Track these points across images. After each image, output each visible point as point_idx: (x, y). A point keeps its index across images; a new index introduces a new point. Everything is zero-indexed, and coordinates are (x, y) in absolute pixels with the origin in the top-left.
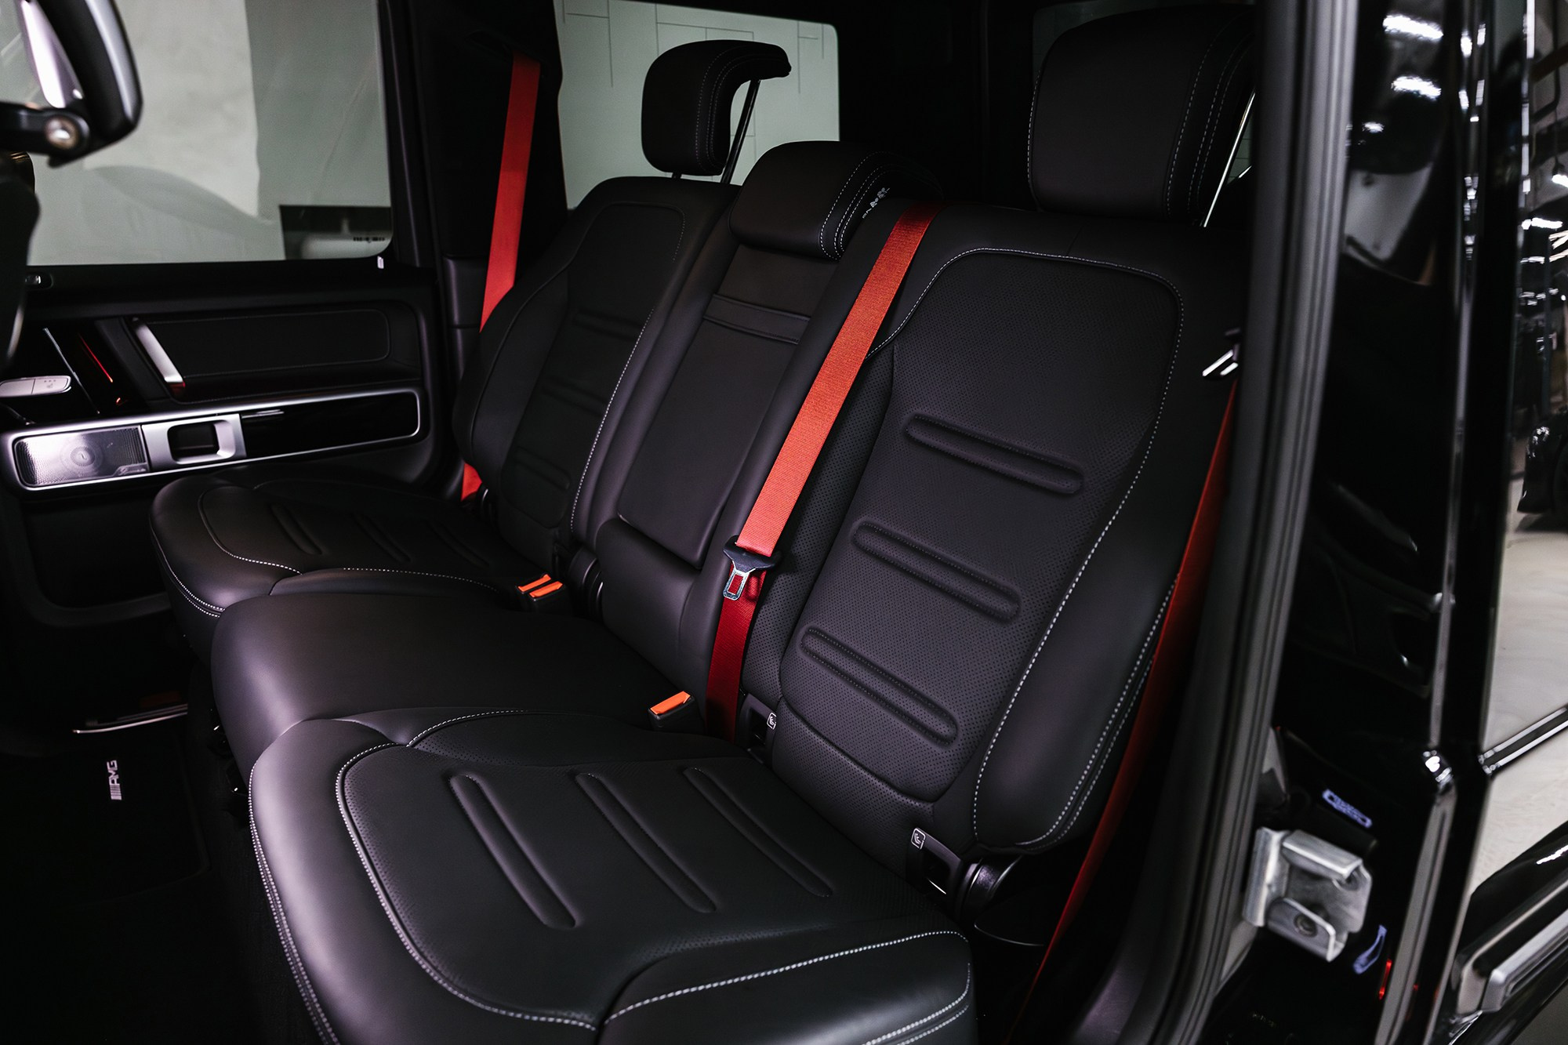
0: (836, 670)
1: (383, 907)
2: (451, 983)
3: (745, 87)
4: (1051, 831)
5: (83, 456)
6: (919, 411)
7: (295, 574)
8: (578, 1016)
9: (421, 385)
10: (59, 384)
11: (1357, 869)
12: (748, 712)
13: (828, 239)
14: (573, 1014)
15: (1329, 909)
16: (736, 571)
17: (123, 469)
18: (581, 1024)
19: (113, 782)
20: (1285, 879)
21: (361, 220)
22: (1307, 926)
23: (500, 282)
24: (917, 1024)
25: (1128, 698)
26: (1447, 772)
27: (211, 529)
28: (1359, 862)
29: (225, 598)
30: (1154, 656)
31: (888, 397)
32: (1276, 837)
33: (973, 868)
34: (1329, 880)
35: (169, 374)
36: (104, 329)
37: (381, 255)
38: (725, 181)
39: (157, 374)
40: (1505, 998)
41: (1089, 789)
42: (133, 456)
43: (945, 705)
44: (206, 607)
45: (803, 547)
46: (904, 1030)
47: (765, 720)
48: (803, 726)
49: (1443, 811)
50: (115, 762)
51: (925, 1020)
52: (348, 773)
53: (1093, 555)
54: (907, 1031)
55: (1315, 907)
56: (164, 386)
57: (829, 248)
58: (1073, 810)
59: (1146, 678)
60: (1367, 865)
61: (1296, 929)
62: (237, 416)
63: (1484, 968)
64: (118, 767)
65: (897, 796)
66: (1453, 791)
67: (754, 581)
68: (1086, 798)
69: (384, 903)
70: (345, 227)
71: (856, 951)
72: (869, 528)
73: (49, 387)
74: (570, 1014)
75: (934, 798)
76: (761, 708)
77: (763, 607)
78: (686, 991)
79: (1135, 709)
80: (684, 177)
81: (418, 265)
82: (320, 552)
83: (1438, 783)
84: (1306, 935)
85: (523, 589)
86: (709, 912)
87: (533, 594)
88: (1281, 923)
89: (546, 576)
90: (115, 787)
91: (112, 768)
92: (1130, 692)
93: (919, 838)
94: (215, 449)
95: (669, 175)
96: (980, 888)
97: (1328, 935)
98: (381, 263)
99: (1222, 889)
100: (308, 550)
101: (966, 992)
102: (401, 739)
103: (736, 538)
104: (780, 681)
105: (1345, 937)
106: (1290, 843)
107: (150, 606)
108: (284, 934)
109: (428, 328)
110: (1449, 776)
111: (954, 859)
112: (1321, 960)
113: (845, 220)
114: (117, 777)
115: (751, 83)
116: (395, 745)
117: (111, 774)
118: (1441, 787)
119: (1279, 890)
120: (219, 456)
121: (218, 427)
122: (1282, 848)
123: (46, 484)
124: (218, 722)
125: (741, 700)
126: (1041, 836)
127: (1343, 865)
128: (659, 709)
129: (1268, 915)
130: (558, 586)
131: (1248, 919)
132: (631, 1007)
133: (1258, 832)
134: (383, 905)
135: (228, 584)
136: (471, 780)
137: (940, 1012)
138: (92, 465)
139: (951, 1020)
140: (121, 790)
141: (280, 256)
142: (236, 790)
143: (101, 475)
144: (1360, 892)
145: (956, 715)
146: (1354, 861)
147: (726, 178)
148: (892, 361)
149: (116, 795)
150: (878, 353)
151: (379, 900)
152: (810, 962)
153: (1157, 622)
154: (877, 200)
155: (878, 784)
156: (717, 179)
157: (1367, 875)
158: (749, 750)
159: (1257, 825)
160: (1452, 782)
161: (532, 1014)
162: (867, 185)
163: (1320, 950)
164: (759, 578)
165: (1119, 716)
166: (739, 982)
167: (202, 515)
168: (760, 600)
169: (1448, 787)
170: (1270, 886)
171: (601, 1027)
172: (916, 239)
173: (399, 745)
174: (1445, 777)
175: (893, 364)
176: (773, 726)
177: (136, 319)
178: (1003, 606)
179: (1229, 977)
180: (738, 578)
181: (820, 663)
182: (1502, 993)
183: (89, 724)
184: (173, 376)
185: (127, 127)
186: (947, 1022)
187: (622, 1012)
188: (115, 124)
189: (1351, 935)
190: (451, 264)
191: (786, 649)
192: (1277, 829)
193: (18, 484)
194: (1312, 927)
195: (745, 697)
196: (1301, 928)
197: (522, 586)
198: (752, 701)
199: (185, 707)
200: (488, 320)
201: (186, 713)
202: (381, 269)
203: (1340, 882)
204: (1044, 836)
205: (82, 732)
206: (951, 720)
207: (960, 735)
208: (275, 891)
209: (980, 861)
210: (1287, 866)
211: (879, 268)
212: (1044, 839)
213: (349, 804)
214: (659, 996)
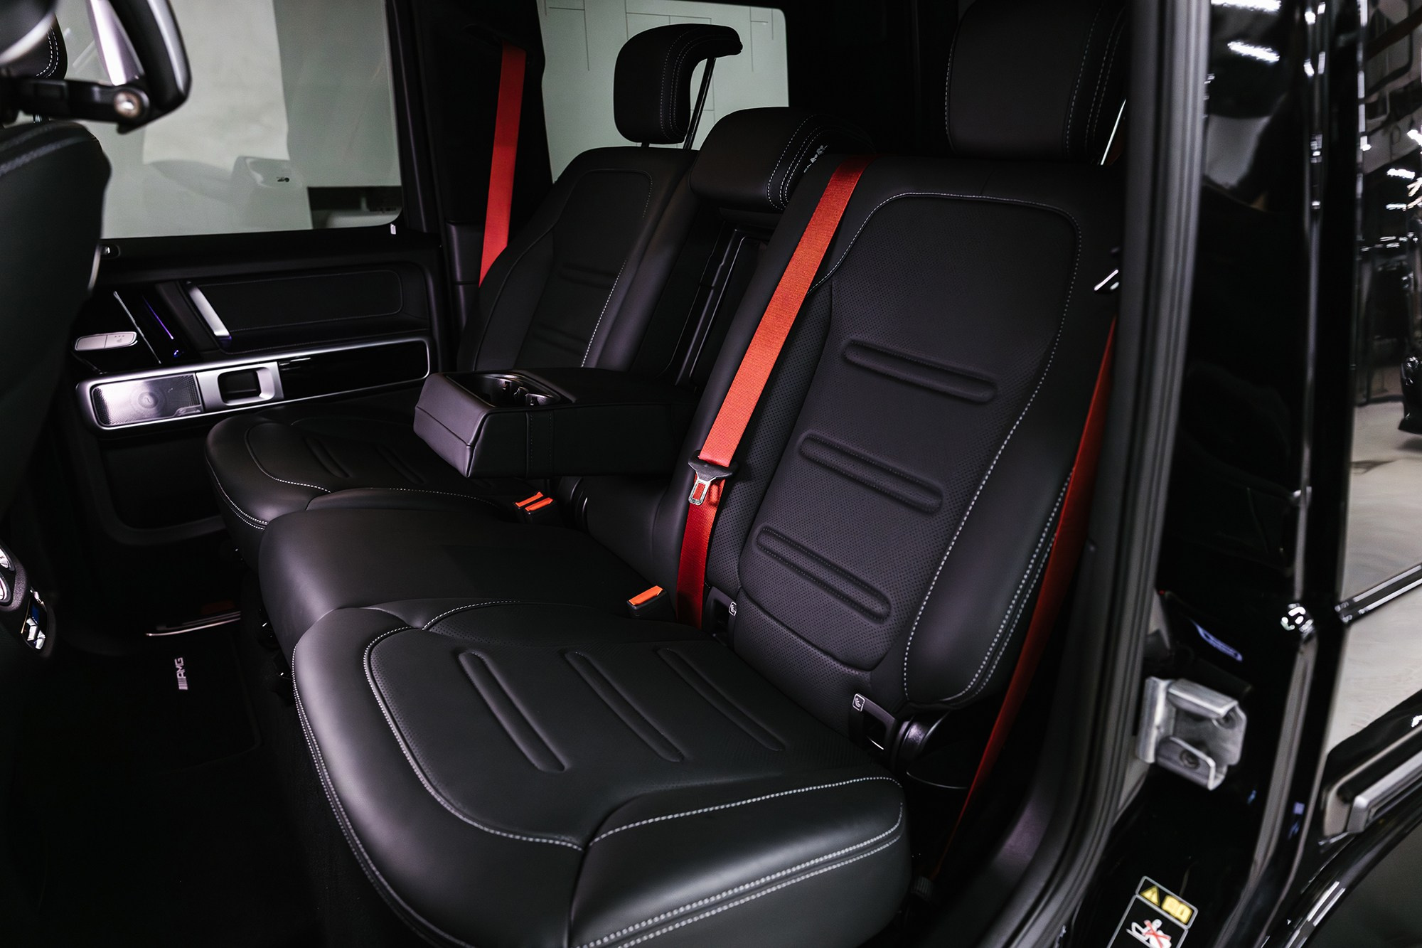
0: (786, 562)
1: (404, 755)
2: (461, 812)
3: (702, 65)
4: (969, 687)
5: (148, 400)
6: (854, 337)
7: (327, 493)
8: (567, 839)
9: (430, 334)
10: (127, 339)
11: (1233, 710)
12: (712, 602)
13: (774, 192)
14: (563, 838)
15: (1211, 745)
16: (699, 480)
17: (182, 410)
18: (569, 845)
19: (180, 675)
20: (1172, 722)
21: (375, 198)
22: (1191, 760)
23: (495, 243)
24: (854, 848)
25: (1034, 571)
26: (1310, 622)
27: (256, 458)
28: (1234, 703)
29: (269, 514)
30: (1056, 535)
31: (827, 327)
32: (1163, 684)
33: (905, 725)
34: (1209, 720)
35: (218, 329)
36: (162, 290)
37: (393, 223)
38: (687, 146)
39: (208, 329)
40: (1367, 821)
41: (1001, 650)
42: (189, 399)
43: (878, 586)
44: (254, 521)
45: (756, 459)
46: (843, 852)
47: (727, 608)
48: (760, 612)
49: (1306, 660)
50: (182, 659)
51: (862, 845)
52: (374, 650)
53: (1003, 451)
54: (846, 853)
55: (1198, 744)
56: (214, 339)
57: (776, 200)
58: (987, 668)
59: (1049, 553)
60: (1242, 706)
61: (1182, 764)
62: (276, 363)
63: (1347, 796)
64: (184, 663)
65: (840, 667)
66: (1314, 641)
67: (715, 488)
68: (998, 658)
69: (406, 751)
70: (364, 205)
71: (803, 790)
72: (812, 439)
73: (119, 341)
74: (560, 837)
75: (871, 668)
76: (723, 598)
77: (723, 511)
78: (657, 819)
79: (1040, 581)
80: (651, 145)
81: (425, 230)
82: (347, 475)
83: (1302, 633)
84: (1190, 768)
85: (519, 505)
86: (678, 761)
87: (527, 509)
88: (1169, 759)
89: (539, 493)
90: (182, 679)
91: (179, 664)
92: (1036, 566)
93: (859, 701)
94: (258, 393)
95: (639, 145)
96: (912, 743)
97: (1208, 767)
98: (393, 231)
99: (1117, 729)
100: (337, 473)
101: (898, 824)
102: (418, 623)
103: (699, 452)
104: (739, 574)
105: (1225, 769)
106: (1174, 689)
107: (208, 527)
108: (324, 777)
109: (434, 282)
110: (1311, 628)
111: (890, 719)
112: (1203, 789)
113: (789, 175)
114: (183, 671)
115: (708, 61)
116: (413, 628)
117: (178, 669)
118: (1305, 636)
119: (1167, 730)
120: (261, 398)
121: (260, 374)
122: (1168, 693)
123: (118, 424)
124: (266, 619)
125: (707, 592)
126: (961, 692)
127: (1221, 706)
128: (636, 601)
129: (1157, 753)
130: (549, 501)
131: (1141, 757)
132: (611, 832)
133: (1147, 681)
134: (404, 752)
135: (271, 502)
136: (477, 656)
137: (875, 839)
138: (154, 408)
139: (884, 847)
140: (187, 682)
141: (309, 227)
142: (282, 674)
143: (163, 415)
144: (1236, 730)
145: (888, 595)
146: (1228, 702)
147: (688, 145)
148: (831, 295)
149: (183, 686)
150: (819, 288)
151: (401, 749)
152: (763, 798)
153: (1058, 504)
154: (816, 156)
155: (824, 657)
156: (681, 146)
157: (1242, 715)
158: (714, 635)
159: (1145, 674)
160: (1314, 632)
161: (528, 836)
162: (807, 143)
163: (1202, 780)
164: (719, 486)
165: (1027, 586)
166: (702, 813)
167: (248, 446)
168: (721, 505)
169: (1310, 636)
170: (1158, 728)
171: (586, 847)
172: (849, 188)
173: (417, 628)
174: (1307, 628)
175: (831, 297)
176: (734, 613)
177: (189, 282)
178: (929, 501)
179: (1125, 808)
180: (701, 486)
181: (773, 557)
182: (1364, 817)
183: (159, 628)
184: (221, 331)
185: (179, 99)
186: (881, 848)
187: (604, 836)
188: (170, 95)
189: (1230, 767)
190: (453, 229)
191: (743, 546)
192: (1163, 677)
193: (96, 425)
194: (1195, 761)
195: (710, 590)
196: (1186, 762)
197: (518, 502)
198: (716, 593)
199: (238, 613)
200: (486, 275)
201: (239, 619)
202: (393, 235)
203: (1218, 720)
204: (964, 692)
205: (154, 635)
206: (884, 600)
207: (893, 613)
208: (315, 743)
209: (912, 718)
210: (1174, 710)
211: (818, 216)
212: (964, 694)
213: (374, 675)
214: (635, 823)
